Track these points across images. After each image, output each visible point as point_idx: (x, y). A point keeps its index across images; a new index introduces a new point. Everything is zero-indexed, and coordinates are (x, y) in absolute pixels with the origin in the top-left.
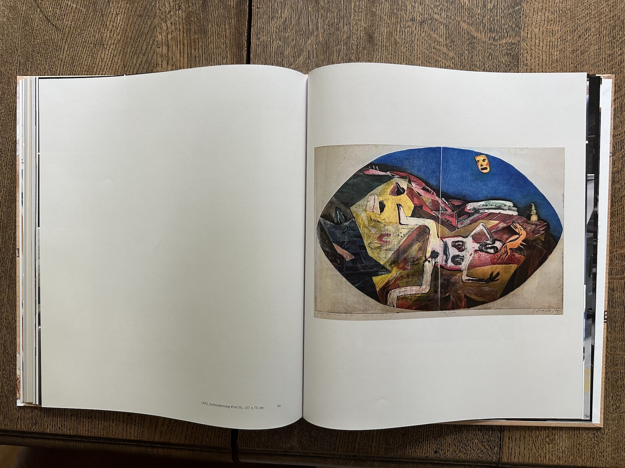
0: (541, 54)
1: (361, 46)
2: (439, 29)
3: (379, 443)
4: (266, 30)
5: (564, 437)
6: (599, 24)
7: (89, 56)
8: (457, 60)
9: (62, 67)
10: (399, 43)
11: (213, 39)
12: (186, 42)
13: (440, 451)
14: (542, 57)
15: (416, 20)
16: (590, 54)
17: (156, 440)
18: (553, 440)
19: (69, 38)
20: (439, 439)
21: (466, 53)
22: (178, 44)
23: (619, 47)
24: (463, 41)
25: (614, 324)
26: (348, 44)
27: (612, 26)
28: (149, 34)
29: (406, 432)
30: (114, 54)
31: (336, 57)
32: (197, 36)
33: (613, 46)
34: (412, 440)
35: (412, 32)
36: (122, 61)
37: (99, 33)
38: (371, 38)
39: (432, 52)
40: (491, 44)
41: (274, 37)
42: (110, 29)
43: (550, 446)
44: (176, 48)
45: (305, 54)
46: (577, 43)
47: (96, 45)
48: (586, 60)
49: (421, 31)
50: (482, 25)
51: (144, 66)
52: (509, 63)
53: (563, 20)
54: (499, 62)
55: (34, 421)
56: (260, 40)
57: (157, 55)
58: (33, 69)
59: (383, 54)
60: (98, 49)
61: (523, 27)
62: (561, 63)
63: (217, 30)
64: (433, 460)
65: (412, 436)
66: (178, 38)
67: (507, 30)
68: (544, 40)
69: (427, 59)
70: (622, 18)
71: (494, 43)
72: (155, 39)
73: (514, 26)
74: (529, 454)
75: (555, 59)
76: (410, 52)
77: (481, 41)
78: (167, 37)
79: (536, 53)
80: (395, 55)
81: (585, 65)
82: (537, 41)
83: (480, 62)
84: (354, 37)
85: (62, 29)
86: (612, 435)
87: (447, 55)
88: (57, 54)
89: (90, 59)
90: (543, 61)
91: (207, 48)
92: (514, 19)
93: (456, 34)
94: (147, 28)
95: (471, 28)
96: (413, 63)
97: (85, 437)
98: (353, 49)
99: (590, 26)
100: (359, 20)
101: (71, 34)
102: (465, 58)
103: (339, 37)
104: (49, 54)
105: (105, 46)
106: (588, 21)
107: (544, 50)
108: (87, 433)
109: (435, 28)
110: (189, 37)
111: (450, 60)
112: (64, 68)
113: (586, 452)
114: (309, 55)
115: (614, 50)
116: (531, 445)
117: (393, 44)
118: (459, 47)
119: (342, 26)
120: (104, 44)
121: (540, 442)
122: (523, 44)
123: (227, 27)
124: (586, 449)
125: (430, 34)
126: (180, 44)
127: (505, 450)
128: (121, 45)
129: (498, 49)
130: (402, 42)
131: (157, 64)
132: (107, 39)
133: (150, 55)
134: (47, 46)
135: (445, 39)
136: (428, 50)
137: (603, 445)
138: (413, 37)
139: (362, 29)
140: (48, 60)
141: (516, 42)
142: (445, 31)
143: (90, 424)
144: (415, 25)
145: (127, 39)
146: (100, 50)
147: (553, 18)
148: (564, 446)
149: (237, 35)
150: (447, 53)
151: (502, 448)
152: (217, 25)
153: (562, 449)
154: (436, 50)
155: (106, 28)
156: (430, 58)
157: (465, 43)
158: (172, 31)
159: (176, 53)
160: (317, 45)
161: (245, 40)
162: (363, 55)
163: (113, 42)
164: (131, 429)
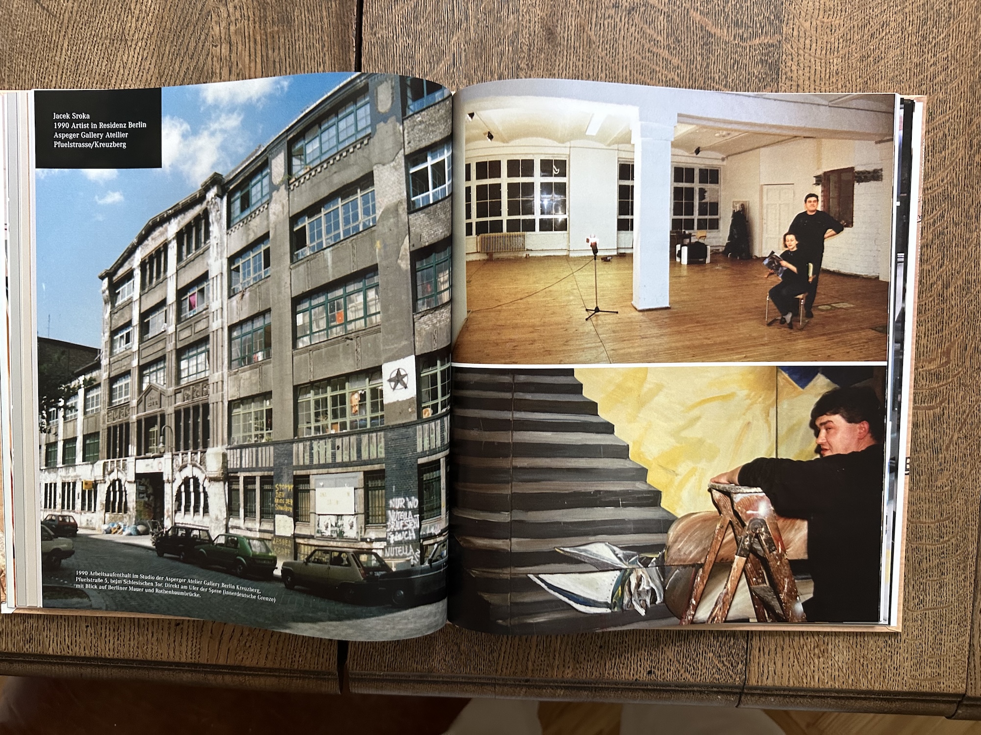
0: (814, 63)
1: (536, 46)
2: (656, 20)
3: (564, 661)
4: (387, 20)
5: (841, 647)
6: (902, 17)
7: (103, 58)
8: (685, 71)
9: (59, 77)
10: (594, 43)
11: (302, 34)
12: (258, 38)
13: (656, 671)
14: (814, 66)
15: (622, 6)
16: (888, 62)
17: (222, 661)
18: (826, 651)
19: (70, 29)
20: (654, 653)
21: (698, 59)
22: (247, 40)
23: (932, 52)
24: (694, 41)
25: (918, 477)
26: (515, 44)
27: (921, 20)
28: (200, 25)
29: (605, 643)
30: (143, 55)
31: (496, 64)
32: (276, 29)
33: (923, 51)
34: (614, 655)
35: (615, 26)
36: (157, 67)
37: (118, 22)
38: (552, 33)
39: (645, 57)
40: (738, 45)
41: (399, 30)
42: (136, 16)
43: (820, 660)
44: (244, 47)
45: (448, 58)
46: (868, 45)
47: (114, 40)
49: (628, 23)
50: (723, 15)
51: (192, 75)
52: (764, 76)
53: (848, 9)
54: (749, 74)
55: (28, 636)
56: (377, 36)
57: (212, 59)
58: (12, 79)
59: (570, 60)
60: (117, 47)
61: (785, 19)
62: (843, 77)
63: (309, 19)
64: (646, 685)
65: (614, 648)
66: (246, 31)
67: (762, 24)
68: (818, 39)
69: (638, 68)
70: (936, 7)
71: (741, 43)
72: (209, 31)
73: (772, 17)
74: (789, 673)
75: (835, 70)
76: (613, 57)
77: (722, 41)
78: (229, 29)
79: (806, 61)
80: (588, 62)
81: (880, 80)
82: (808, 42)
83: (720, 74)
84: (524, 32)
85: (58, 15)
86: (913, 642)
87: (669, 62)
88: (50, 55)
89: (104, 64)
90: (817, 73)
91: (292, 47)
92: (772, 7)
93: (682, 28)
94: (196, 15)
95: (707, 20)
96: (617, 74)
97: (109, 659)
98: (523, 51)
99: (888, 19)
100: (532, 5)
101: (72, 22)
102: (696, 67)
103: (502, 32)
104: (38, 55)
105: (129, 43)
106: (886, 11)
107: (817, 56)
108: (111, 654)
109: (651, 20)
110: (264, 29)
111: (674, 70)
112: (64, 78)
113: (873, 668)
114: (454, 60)
115: (924, 57)
116: (792, 659)
117: (585, 43)
118: (688, 49)
119: (506, 14)
120: (126, 40)
121: (805, 656)
122: (786, 47)
124: (874, 664)
125: (643, 29)
126: (249, 41)
127: (754, 667)
128: (154, 42)
129: (748, 53)
130: (599, 42)
131: (212, 72)
132: (132, 33)
133: (201, 57)
134: (35, 42)
135: (665, 37)
136: (640, 54)
137: (899, 657)
138: (616, 33)
139: (536, 19)
140: (37, 63)
141: (776, 42)
142: (666, 24)
143: (116, 640)
144: (620, 14)
145: (164, 31)
146: (120, 50)
147: (832, 6)
148: (841, 660)
149: (340, 29)
150: (670, 59)
151: (748, 665)
152: (308, 11)
153: (838, 664)
154: (652, 54)
155: (130, 14)
156: (642, 67)
157: (697, 43)
158: (236, 20)
159: (244, 56)
160: (466, 45)
161: (353, 36)
162: (538, 60)
163: (142, 36)
164: (181, 646)
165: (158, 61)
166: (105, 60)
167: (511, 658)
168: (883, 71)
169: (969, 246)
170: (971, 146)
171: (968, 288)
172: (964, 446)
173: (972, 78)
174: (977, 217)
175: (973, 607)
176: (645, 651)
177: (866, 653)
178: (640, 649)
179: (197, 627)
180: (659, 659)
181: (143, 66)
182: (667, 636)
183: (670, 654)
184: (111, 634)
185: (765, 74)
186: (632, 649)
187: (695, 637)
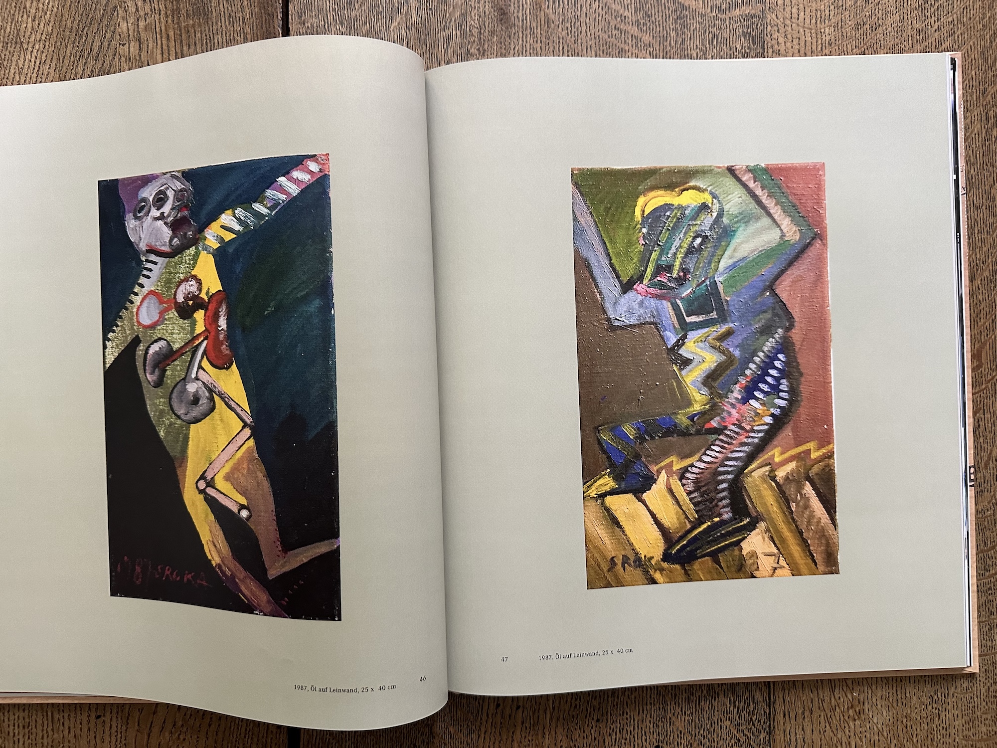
0: (803, 33)
1: (487, 29)
3: (555, 740)
4: (316, 7)
5: (879, 706)
8: (658, 49)
10: (553, 22)
11: (221, 26)
12: (171, 34)
13: (665, 746)
14: (804, 37)
16: (886, 29)
18: (862, 712)
20: (661, 724)
21: (672, 35)
22: (158, 37)
23: (935, 16)
24: (666, 15)
26: (463, 27)
28: (105, 21)
29: (602, 716)
30: (41, 59)
31: (443, 50)
32: (191, 22)
33: (925, 15)
34: (613, 729)
35: (576, 2)
36: (57, 71)
37: (12, 23)
38: (504, 14)
39: (612, 35)
40: (716, 18)
41: (330, 18)
42: (32, 15)
43: (856, 723)
44: (155, 44)
46: (862, 11)
47: (7, 44)
48: (880, 41)
52: (747, 51)
54: (730, 50)
56: (306, 25)
57: (120, 59)
59: (527, 42)
60: (12, 51)
62: (837, 48)
63: (228, 9)
65: (613, 722)
66: (157, 27)
68: (806, 7)
69: (605, 47)
71: (719, 15)
72: (115, 29)
74: (821, 740)
75: (827, 40)
76: (575, 36)
77: (697, 13)
78: (138, 25)
79: (794, 32)
80: (547, 43)
81: (879, 50)
82: (794, 10)
83: (698, 50)
84: (473, 14)
86: (962, 696)
87: (639, 40)
90: (807, 44)
91: (210, 42)
94: (100, 11)
98: (472, 35)
102: (670, 44)
103: (448, 15)
105: (25, 46)
107: (806, 25)
110: (178, 23)
111: (645, 48)
113: (918, 730)
115: (926, 22)
116: (823, 724)
117: (543, 22)
118: (659, 25)
120: (22, 43)
121: (838, 718)
122: (771, 17)
123: (245, 3)
124: (919, 724)
125: (608, 4)
126: (161, 38)
127: (779, 736)
128: (54, 44)
129: (728, 26)
130: (559, 20)
132: (28, 34)
133: (107, 58)
135: (633, 12)
136: (605, 32)
137: (947, 716)
138: (578, 10)
141: (758, 13)
143: (26, 738)
145: (64, 31)
146: (15, 54)
148: (880, 721)
149: (264, 17)
150: (640, 36)
151: (772, 732)
152: (227, 1)
153: (877, 727)
154: (619, 32)
155: (25, 13)
156: (609, 46)
157: (669, 17)
158: (145, 15)
159: (155, 54)
160: (407, 31)
161: (279, 27)
162: (490, 44)
163: (39, 37)
164: (103, 742)
165: (58, 64)
167: (492, 739)
168: (882, 39)
169: (993, 232)
170: (987, 119)
173: (982, 43)
176: (650, 723)
177: (909, 712)
178: (644, 721)
179: (121, 719)
180: (667, 731)
181: (41, 70)
182: (675, 704)
183: (679, 724)
184: (20, 731)
185: (749, 48)
186: (634, 720)
187: (708, 703)
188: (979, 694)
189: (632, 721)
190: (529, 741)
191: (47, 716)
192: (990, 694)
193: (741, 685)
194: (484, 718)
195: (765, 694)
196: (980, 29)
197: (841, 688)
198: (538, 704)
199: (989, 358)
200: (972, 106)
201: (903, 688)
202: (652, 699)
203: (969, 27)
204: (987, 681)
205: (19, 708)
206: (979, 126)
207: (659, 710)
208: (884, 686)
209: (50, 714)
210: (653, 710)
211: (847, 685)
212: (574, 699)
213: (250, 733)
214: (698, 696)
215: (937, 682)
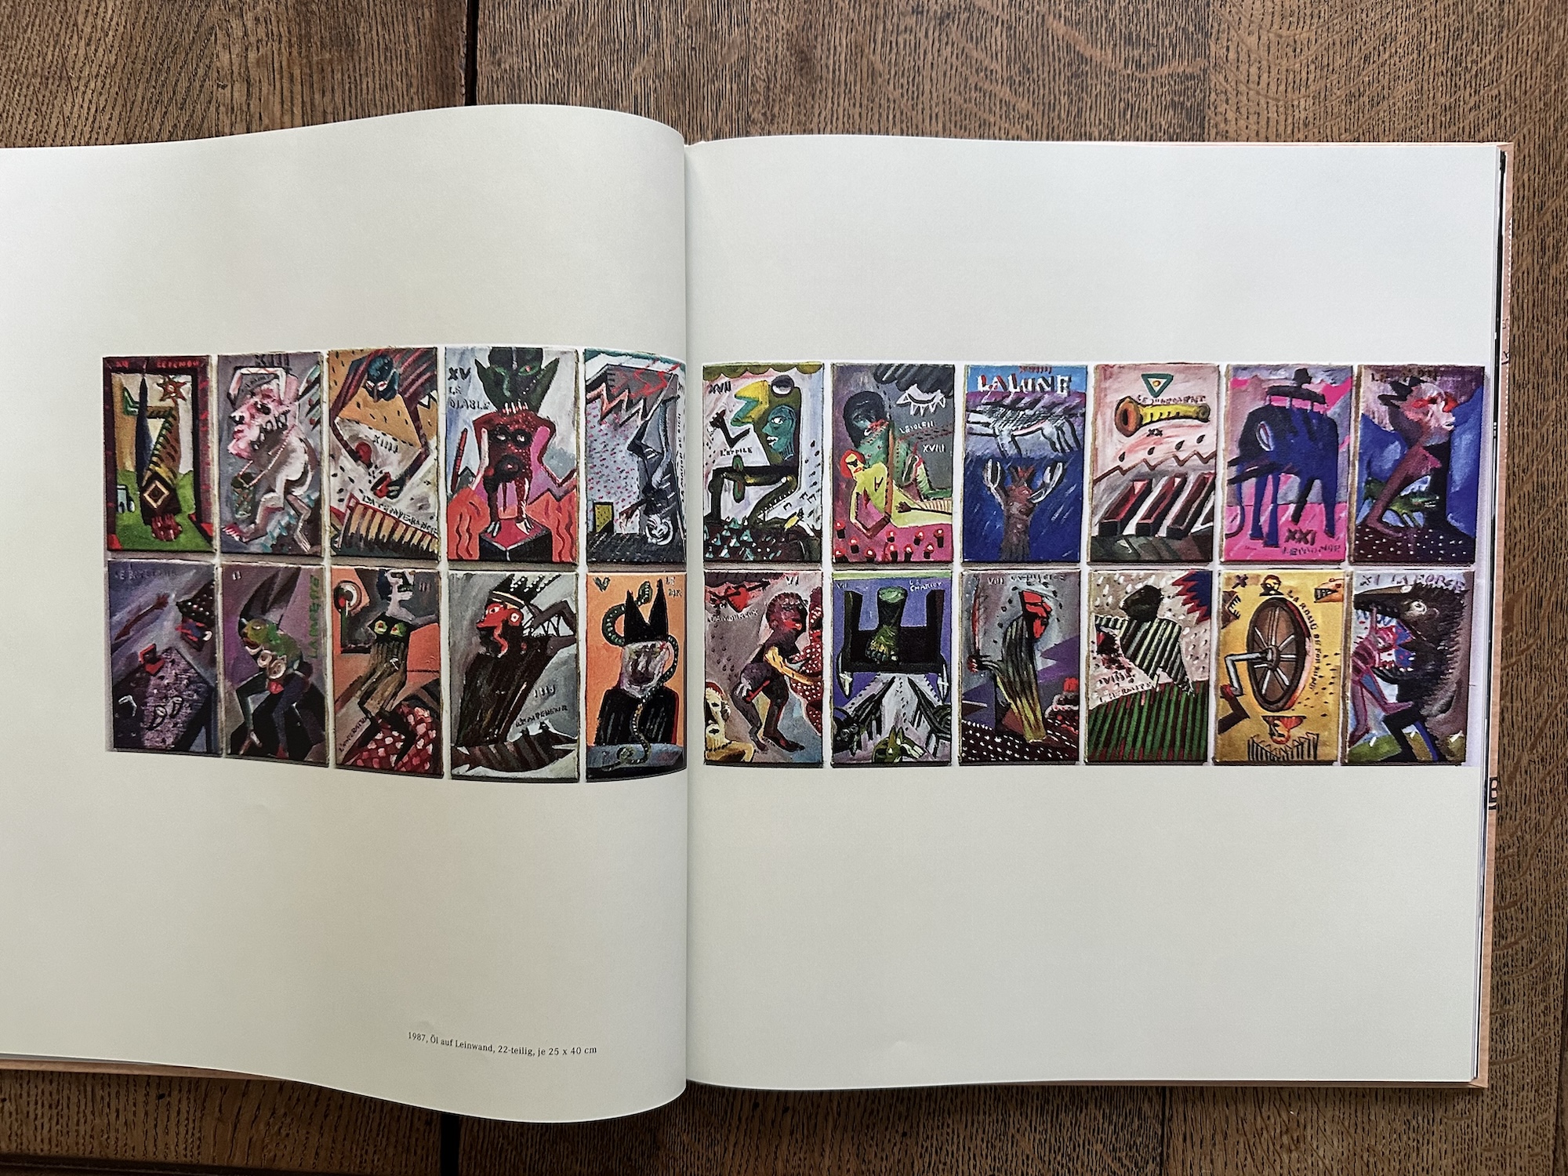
0: (1265, 106)
1: (779, 82)
2: (989, 35)
3: (840, 1160)
4: (519, 39)
5: (1328, 1133)
6: (1419, 25)
7: (29, 109)
8: (1039, 125)
10: (881, 76)
11: (373, 64)
12: (297, 72)
14: (1266, 112)
15: (928, 11)
16: (1394, 104)
17: (238, 1161)
18: (1301, 1140)
20: (998, 1144)
21: (1063, 102)
22: (277, 76)
23: (1471, 86)
24: (1055, 70)
26: (743, 78)
27: (1452, 30)
28: (196, 49)
29: (911, 1127)
30: (97, 104)
31: (710, 113)
32: (327, 56)
33: (1456, 84)
34: (927, 1147)
35: (917, 45)
36: (122, 123)
37: (55, 49)
38: (806, 60)
39: (970, 99)
40: (1130, 77)
41: (540, 56)
42: (85, 35)
43: (1292, 1156)
44: (272, 88)
45: (626, 104)
46: (1359, 75)
47: (47, 79)
48: (1383, 122)
49: (940, 41)
50: (1105, 25)
52: (1177, 130)
53: (1323, 12)
54: (1152, 128)
56: (503, 66)
57: (217, 109)
59: (838, 105)
60: (54, 91)
61: (1214, 31)
62: (1316, 131)
63: (384, 38)
65: (928, 1137)
66: (275, 61)
67: (1174, 40)
68: (1272, 66)
69: (958, 118)
70: (1478, 8)
71: (1137, 74)
72: (211, 62)
73: (1191, 29)
75: (1302, 118)
76: (913, 99)
77: (1103, 70)
78: (246, 57)
79: (1251, 104)
80: (870, 108)
81: (1381, 136)
82: (1254, 70)
84: (758, 58)
86: (1455, 1123)
87: (1011, 107)
89: (31, 120)
90: (1271, 124)
91: (356, 87)
92: (1190, 10)
93: (1035, 49)
94: (189, 33)
95: (1077, 34)
96: (920, 127)
97: (43, 1157)
98: (756, 91)
99: (1394, 29)
100: (772, 11)
102: (1059, 115)
103: (719, 59)
105: (74, 84)
106: (1389, 16)
107: (1271, 94)
109: (979, 34)
110: (307, 57)
111: (1021, 120)
113: (1386, 1170)
114: (636, 106)
115: (1457, 95)
116: (1241, 1155)
117: (865, 75)
118: (1044, 85)
119: (725, 27)
120: (70, 78)
121: (1265, 1148)
122: (1217, 79)
123: (411, 29)
124: (1387, 1163)
125: (966, 50)
126: (281, 78)
127: (1175, 1169)
128: (118, 81)
129: (1150, 91)
130: (889, 73)
131: (217, 132)
132: (79, 65)
133: (199, 106)
135: (1005, 64)
136: (960, 93)
137: (1430, 1152)
138: (919, 58)
139: (779, 35)
141: (1197, 71)
142: (1005, 42)
143: (54, 1122)
144: (925, 25)
145: (133, 63)
146: (59, 95)
147: (1295, 8)
148: (1329, 1155)
149: (438, 52)
150: (1013, 101)
151: (1165, 1164)
152: (383, 24)
153: (1324, 1163)
154: (982, 94)
155: (75, 32)
156: (965, 116)
157: (1060, 74)
158: (258, 42)
159: (271, 103)
160: (657, 81)
161: (461, 67)
162: (783, 106)
163: (96, 70)
164: (167, 1133)
165: (124, 113)
166: (33, 113)
167: (746, 1154)
168: (1387, 119)
169: (1543, 424)
170: (1543, 249)
171: (1543, 498)
172: (1541, 776)
173: (1542, 131)
174: (1555, 374)
175: (1561, 1059)
176: (982, 1140)
177: (1373, 1143)
178: (974, 1138)
179: (195, 1101)
180: (1007, 1155)
181: (97, 122)
182: (1021, 1115)
183: (1026, 1145)
184: (45, 1113)
185: (1180, 126)
186: (958, 1137)
187: (1070, 1115)
188: (1480, 1122)
189: (956, 1137)
190: (800, 1159)
191: (85, 1091)
192: (1497, 1121)
193: (1122, 1090)
194: (735, 1123)
195: (1157, 1107)
196: (1541, 109)
197: (1272, 1103)
198: (815, 1105)
199: (1524, 617)
200: (1521, 229)
201: (1366, 1107)
202: (987, 1106)
203: (1523, 105)
204: (1493, 1102)
205: (43, 1078)
206: (1530, 259)
207: (997, 1122)
208: (1337, 1103)
209: (89, 1089)
210: (987, 1121)
211: (1281, 1099)
212: (869, 1101)
213: (386, 1130)
214: (1055, 1105)
215: (1418, 1100)
